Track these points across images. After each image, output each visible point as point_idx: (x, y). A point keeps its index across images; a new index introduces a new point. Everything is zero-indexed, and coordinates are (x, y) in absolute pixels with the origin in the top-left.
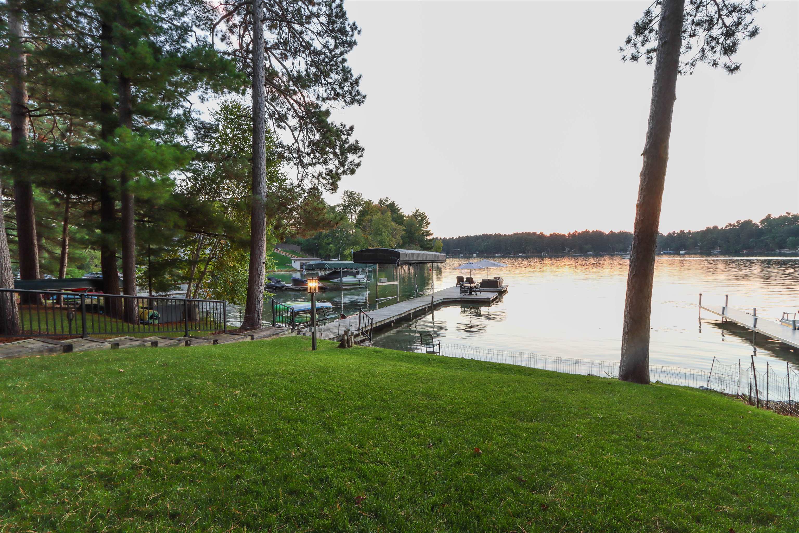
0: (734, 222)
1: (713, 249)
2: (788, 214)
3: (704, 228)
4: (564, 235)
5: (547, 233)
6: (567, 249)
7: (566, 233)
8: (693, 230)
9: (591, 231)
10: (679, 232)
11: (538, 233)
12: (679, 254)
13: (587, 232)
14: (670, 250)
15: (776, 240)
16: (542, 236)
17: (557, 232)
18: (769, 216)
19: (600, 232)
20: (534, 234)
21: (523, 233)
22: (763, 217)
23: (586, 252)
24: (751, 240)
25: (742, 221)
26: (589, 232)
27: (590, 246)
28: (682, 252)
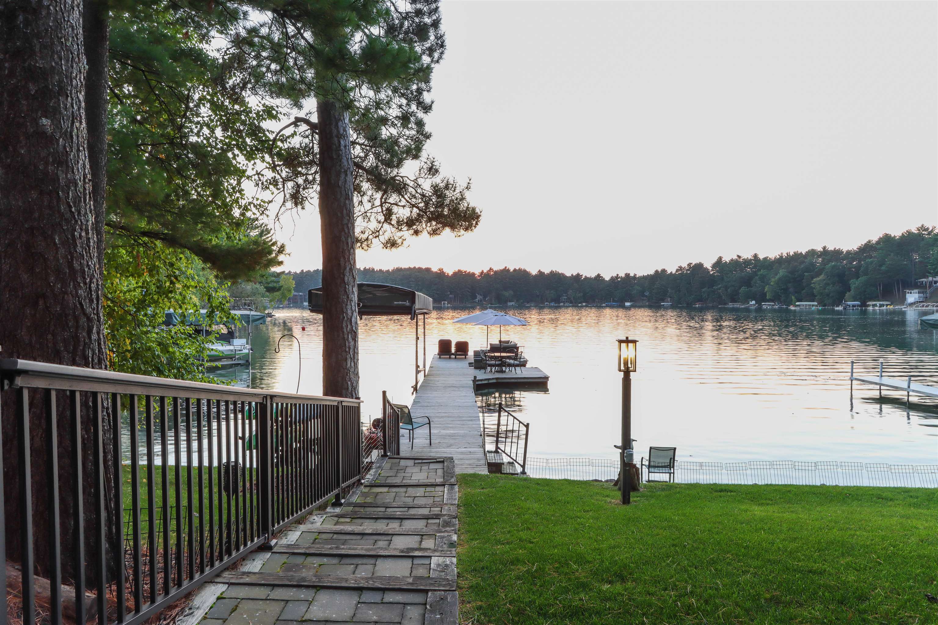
0: (685, 265)
1: (663, 301)
2: (739, 257)
3: (652, 272)
4: (474, 274)
5: (449, 271)
6: (479, 297)
7: (477, 272)
8: (640, 274)
9: (512, 270)
10: (623, 276)
11: (435, 269)
12: (624, 307)
13: (506, 271)
14: (614, 301)
15: (729, 290)
16: (441, 274)
17: (463, 269)
18: (720, 258)
19: (525, 271)
20: (428, 270)
21: (410, 269)
22: (714, 260)
23: (506, 302)
24: (703, 290)
25: (694, 263)
26: (508, 270)
27: (511, 292)
28: (627, 304)
